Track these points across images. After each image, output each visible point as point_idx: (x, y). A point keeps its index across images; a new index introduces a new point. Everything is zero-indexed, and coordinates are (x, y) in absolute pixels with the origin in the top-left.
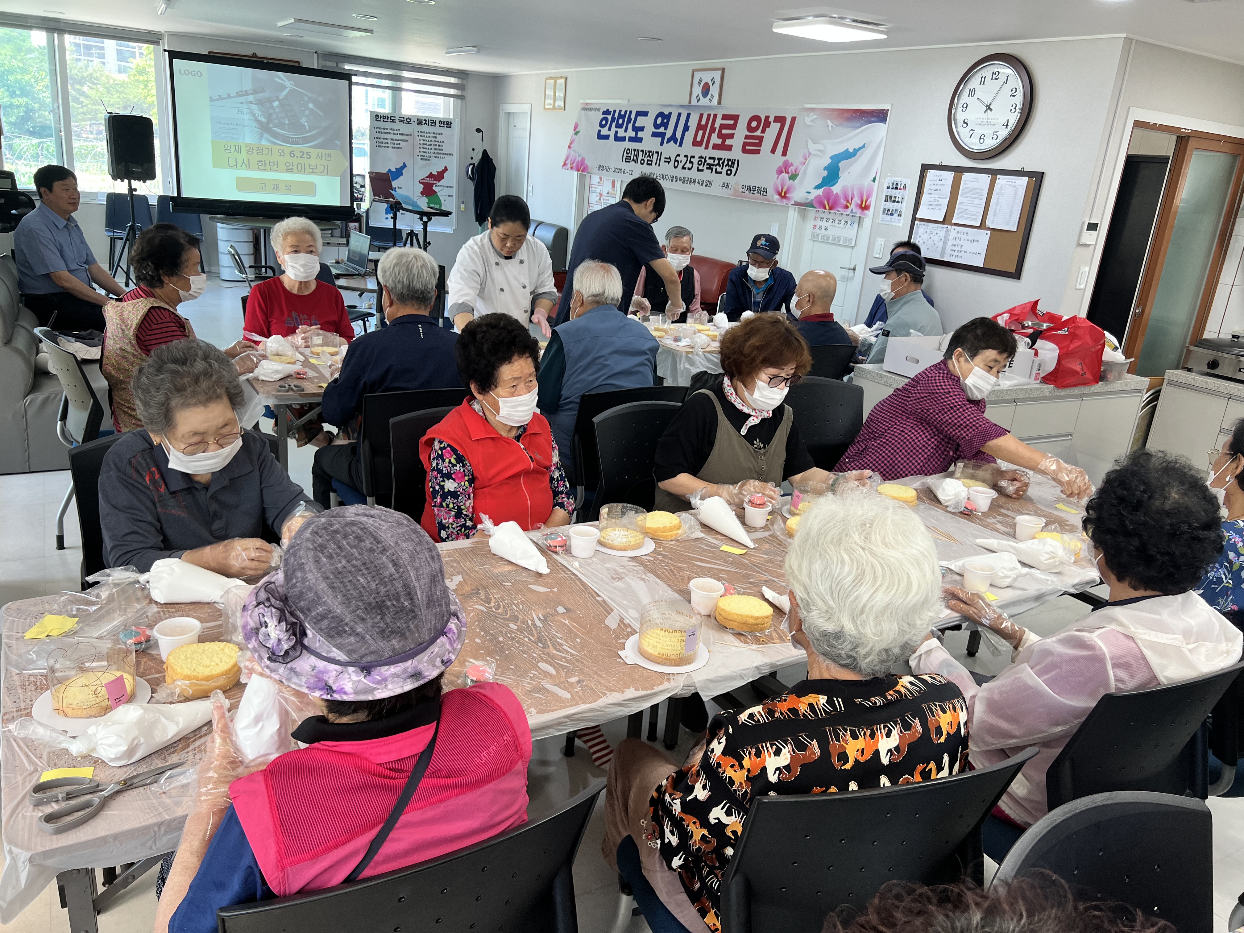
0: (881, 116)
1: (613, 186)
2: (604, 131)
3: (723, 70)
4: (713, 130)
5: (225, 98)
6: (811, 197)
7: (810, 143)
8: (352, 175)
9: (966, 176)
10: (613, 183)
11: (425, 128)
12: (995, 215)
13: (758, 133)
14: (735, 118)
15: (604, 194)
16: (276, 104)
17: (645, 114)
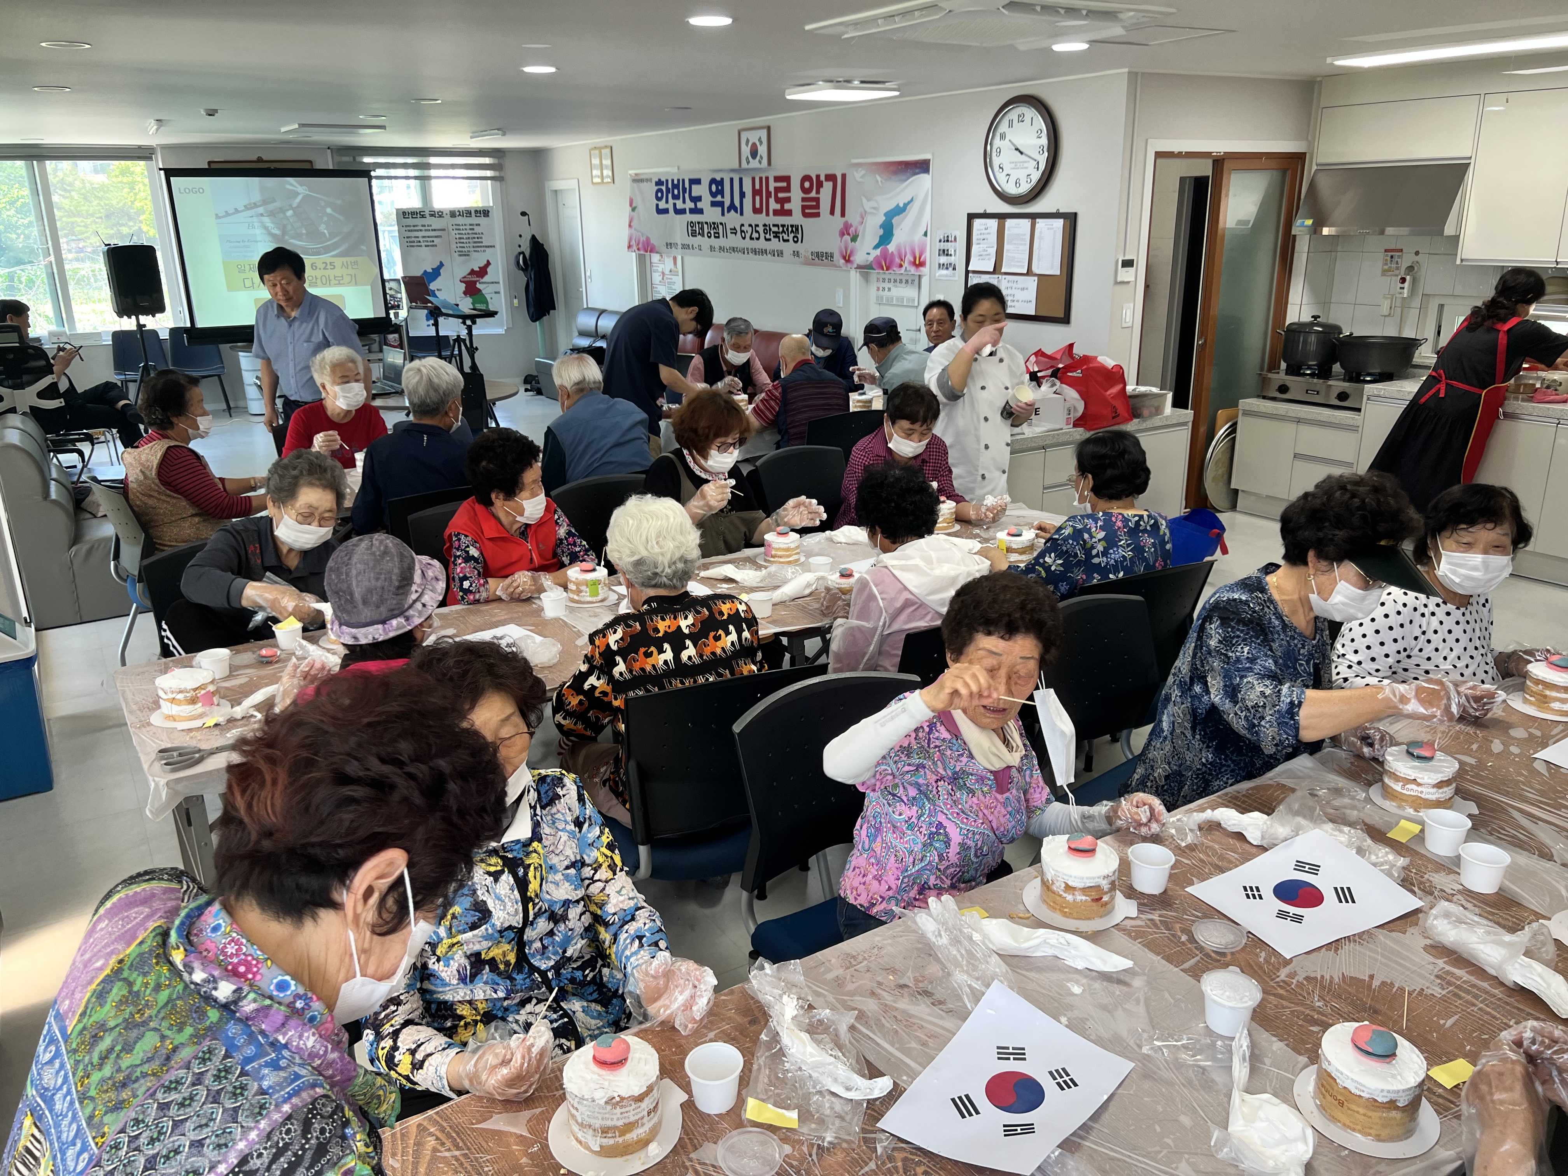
0: (923, 166)
1: (675, 263)
2: (662, 205)
3: (769, 129)
4: (769, 194)
5: (233, 214)
6: (871, 258)
7: (864, 200)
8: (383, 281)
9: (1009, 223)
10: (675, 259)
11: (460, 220)
12: (1039, 260)
13: (813, 194)
14: (787, 179)
15: (667, 272)
16: (290, 213)
17: (698, 182)
